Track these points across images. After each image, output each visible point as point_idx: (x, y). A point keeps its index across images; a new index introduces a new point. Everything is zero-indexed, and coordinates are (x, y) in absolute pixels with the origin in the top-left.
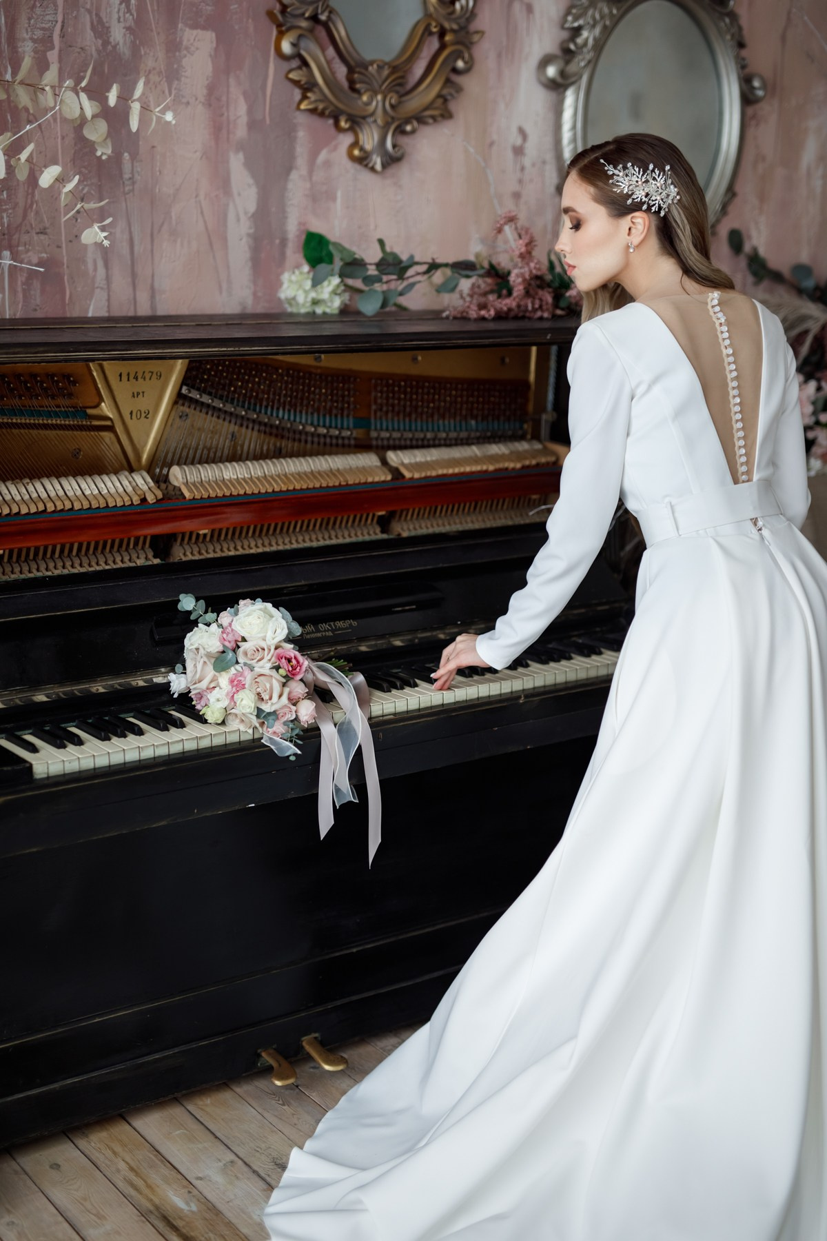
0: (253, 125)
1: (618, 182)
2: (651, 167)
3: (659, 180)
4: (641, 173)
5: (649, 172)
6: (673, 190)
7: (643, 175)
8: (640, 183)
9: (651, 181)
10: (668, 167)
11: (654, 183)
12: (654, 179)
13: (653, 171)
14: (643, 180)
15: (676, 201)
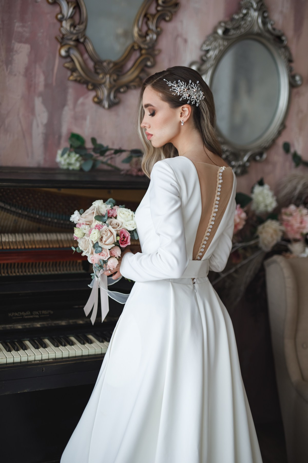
1: (174, 90)
2: (190, 82)
3: (194, 88)
4: (186, 85)
5: (190, 84)
6: (201, 93)
7: (186, 86)
8: (185, 90)
9: (191, 89)
10: (198, 82)
11: (192, 89)
12: (192, 88)
13: (191, 84)
14: (187, 88)
15: (203, 99)
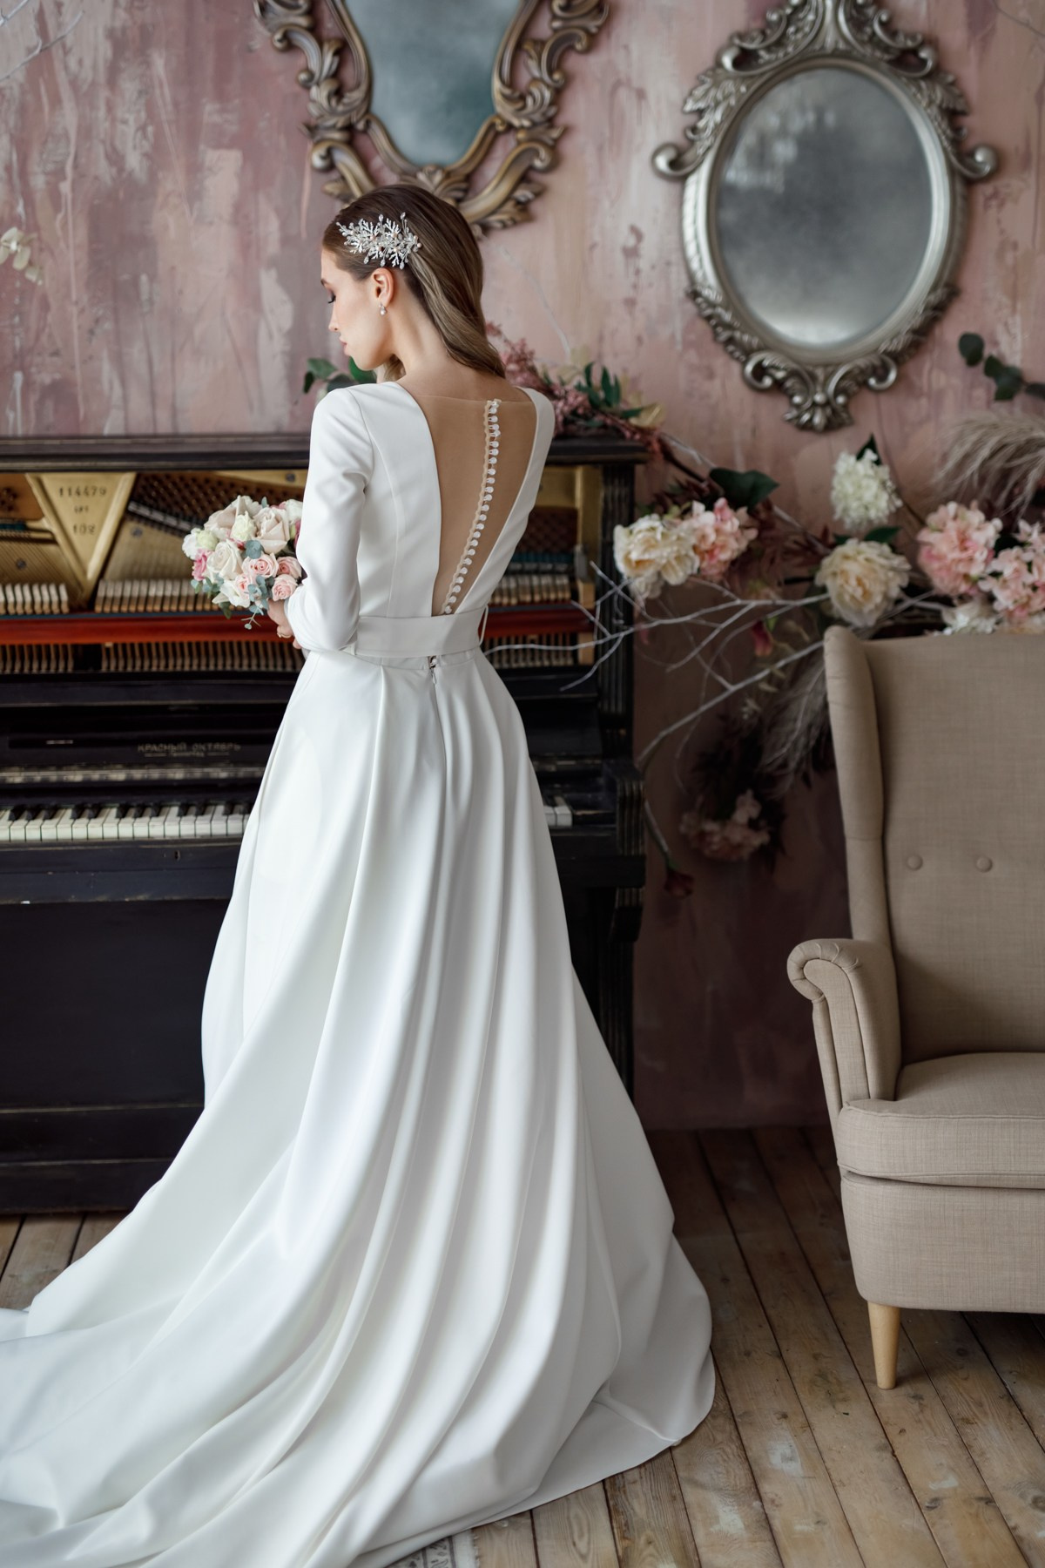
0: (286, 241)
1: (352, 242)
2: (381, 218)
3: (392, 230)
4: (372, 227)
5: (379, 224)
6: (412, 240)
7: (374, 229)
8: (371, 238)
9: (384, 233)
10: (403, 215)
11: (388, 234)
12: (387, 230)
13: (384, 222)
14: (376, 234)
15: (415, 250)
